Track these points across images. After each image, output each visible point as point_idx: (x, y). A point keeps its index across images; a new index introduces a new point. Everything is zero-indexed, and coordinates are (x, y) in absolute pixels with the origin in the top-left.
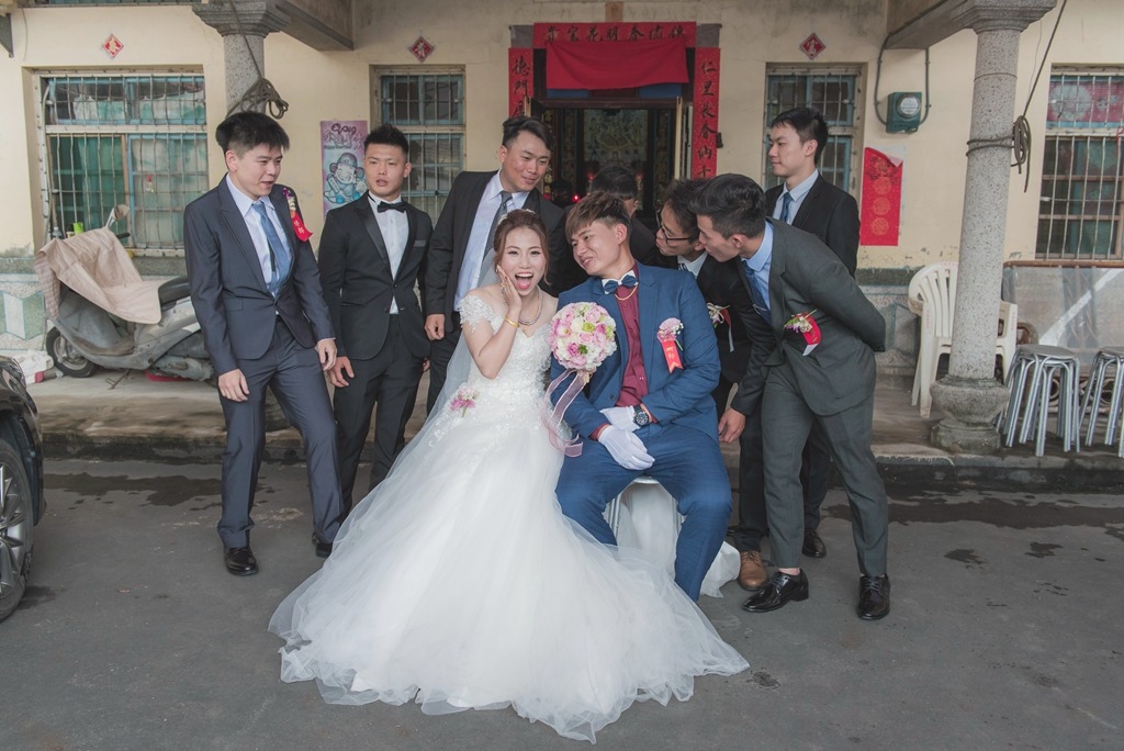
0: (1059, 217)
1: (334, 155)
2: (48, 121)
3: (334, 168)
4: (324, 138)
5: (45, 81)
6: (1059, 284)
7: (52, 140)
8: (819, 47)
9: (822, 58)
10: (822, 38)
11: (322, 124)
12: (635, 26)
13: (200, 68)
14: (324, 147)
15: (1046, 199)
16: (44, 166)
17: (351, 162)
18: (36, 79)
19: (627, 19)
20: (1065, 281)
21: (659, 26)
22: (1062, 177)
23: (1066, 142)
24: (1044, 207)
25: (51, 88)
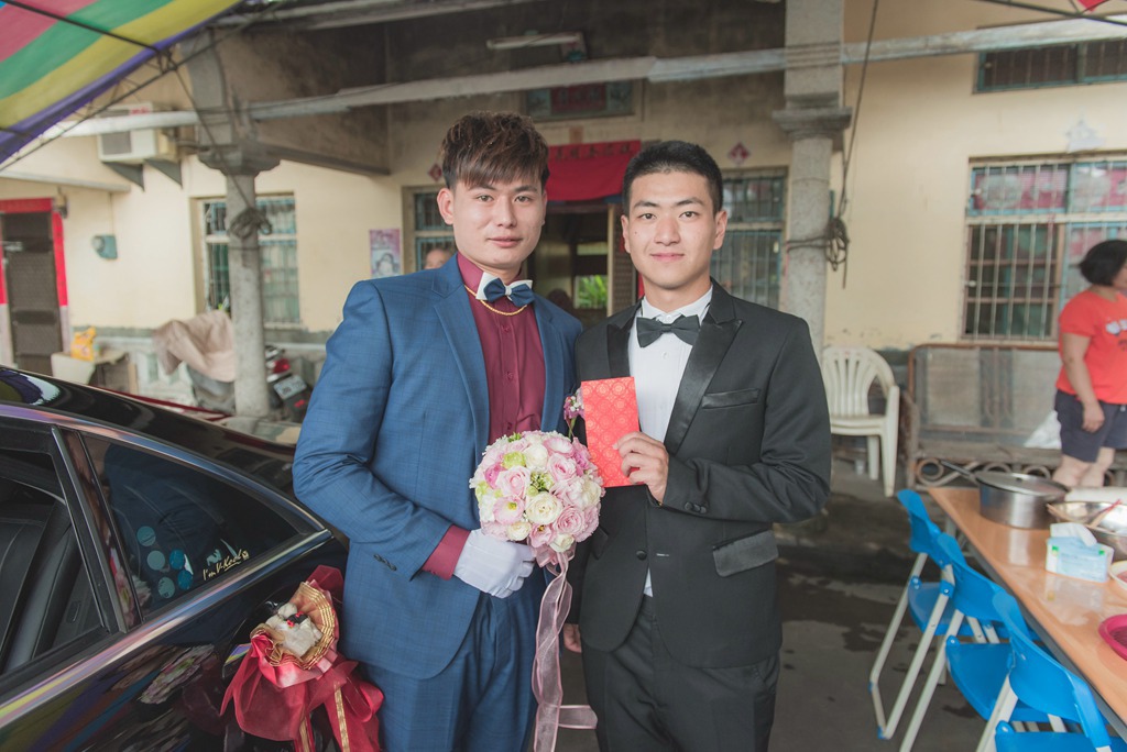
0: (986, 300)
1: (379, 254)
2: (209, 232)
3: (378, 264)
4: (372, 241)
5: (207, 206)
6: (975, 366)
7: (210, 246)
8: (745, 154)
9: (748, 163)
10: (747, 146)
11: (371, 232)
12: (592, 147)
13: (292, 194)
14: (372, 249)
15: (973, 284)
16: (205, 264)
17: (389, 259)
18: (201, 205)
19: (586, 140)
20: (982, 363)
21: (611, 145)
22: (989, 262)
23: (992, 229)
24: (971, 291)
25: (211, 211)
